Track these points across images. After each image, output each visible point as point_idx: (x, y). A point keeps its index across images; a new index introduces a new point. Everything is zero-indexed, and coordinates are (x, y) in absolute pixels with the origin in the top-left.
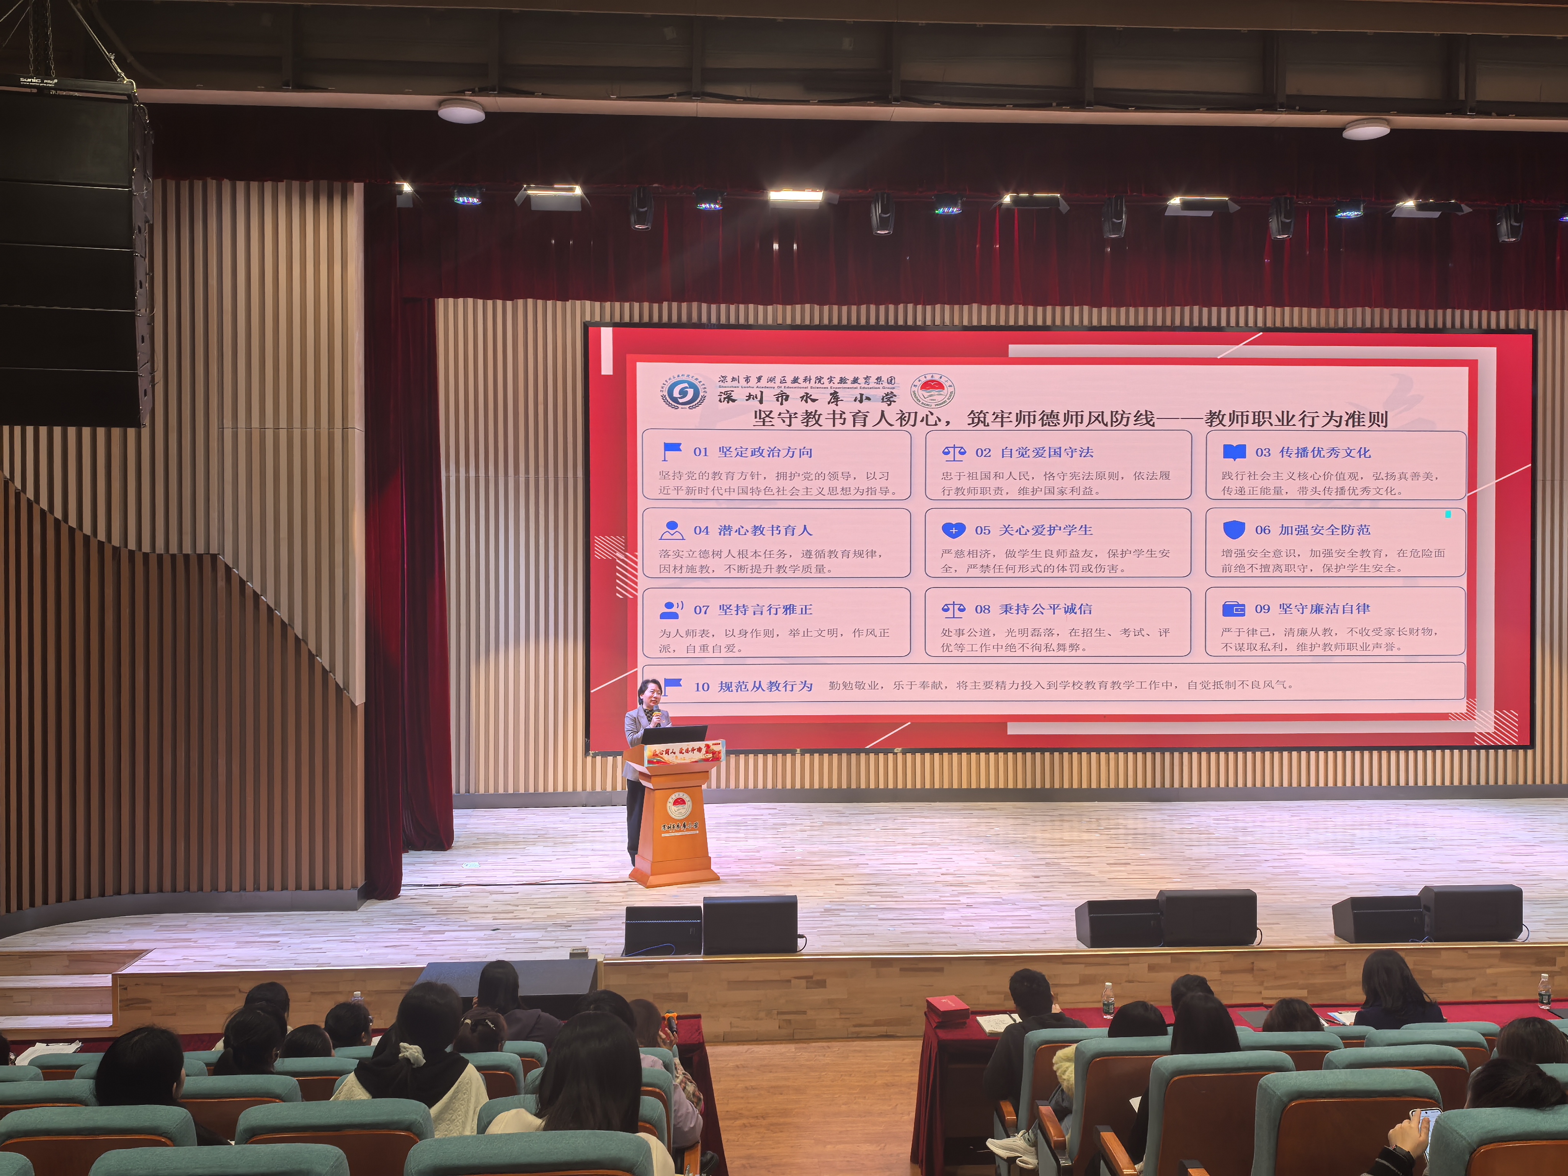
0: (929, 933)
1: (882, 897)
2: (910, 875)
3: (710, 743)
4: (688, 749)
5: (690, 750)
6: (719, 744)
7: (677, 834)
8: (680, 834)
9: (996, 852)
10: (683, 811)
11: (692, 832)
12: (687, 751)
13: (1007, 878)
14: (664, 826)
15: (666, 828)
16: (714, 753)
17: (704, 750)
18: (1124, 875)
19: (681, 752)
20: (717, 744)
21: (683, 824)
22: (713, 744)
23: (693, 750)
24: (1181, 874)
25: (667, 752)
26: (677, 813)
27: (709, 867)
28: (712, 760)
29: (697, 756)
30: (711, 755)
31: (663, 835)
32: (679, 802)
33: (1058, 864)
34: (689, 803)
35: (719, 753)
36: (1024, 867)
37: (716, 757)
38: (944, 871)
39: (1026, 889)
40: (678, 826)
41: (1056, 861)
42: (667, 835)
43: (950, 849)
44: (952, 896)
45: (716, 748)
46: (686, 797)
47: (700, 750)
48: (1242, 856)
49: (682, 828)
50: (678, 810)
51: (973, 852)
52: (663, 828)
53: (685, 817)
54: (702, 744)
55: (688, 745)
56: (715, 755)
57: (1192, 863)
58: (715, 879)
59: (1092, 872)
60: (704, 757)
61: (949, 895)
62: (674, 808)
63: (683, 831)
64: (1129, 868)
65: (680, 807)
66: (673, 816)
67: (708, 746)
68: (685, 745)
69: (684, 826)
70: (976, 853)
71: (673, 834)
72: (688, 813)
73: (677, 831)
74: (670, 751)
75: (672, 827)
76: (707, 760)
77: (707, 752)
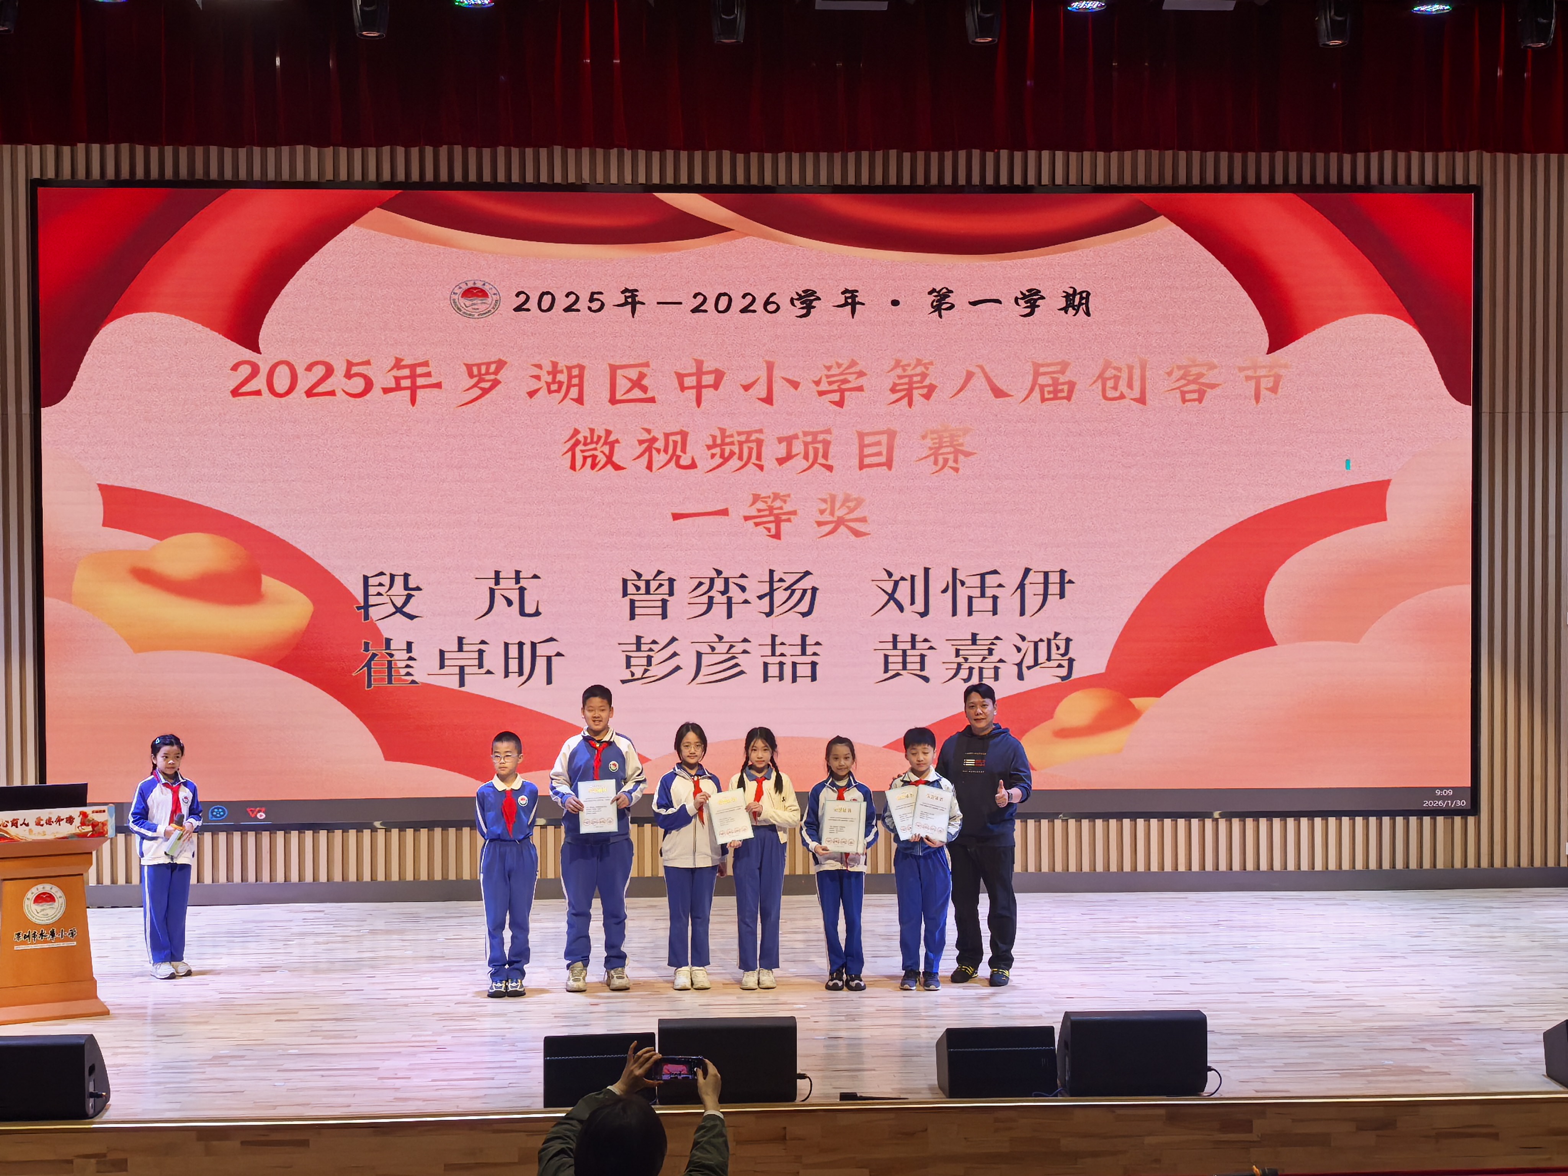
0: (329, 1090)
3: (87, 810)
4: (50, 818)
5: (54, 819)
6: (104, 811)
7: (39, 946)
8: (46, 946)
10: (50, 912)
11: (66, 944)
12: (49, 822)
14: (19, 934)
15: (22, 938)
16: (94, 825)
17: (77, 821)
19: (38, 824)
20: (100, 812)
21: (52, 931)
22: (93, 812)
23: (59, 820)
25: (15, 823)
26: (41, 914)
27: (92, 994)
28: (92, 836)
29: (66, 830)
30: (90, 828)
31: (16, 948)
32: (45, 898)
34: (61, 901)
35: (104, 824)
37: (98, 831)
40: (41, 935)
42: (21, 948)
45: (99, 818)
46: (56, 891)
47: (70, 820)
49: (49, 937)
50: (43, 910)
52: (15, 937)
53: (51, 921)
54: (74, 812)
55: (50, 813)
56: (96, 829)
58: (104, 1013)
60: (78, 831)
62: (35, 908)
63: (49, 942)
65: (46, 906)
66: (34, 920)
67: (84, 815)
68: (45, 813)
69: (53, 934)
71: (32, 947)
72: (59, 915)
73: (38, 942)
74: (20, 822)
75: (31, 936)
76: (84, 835)
77: (83, 824)
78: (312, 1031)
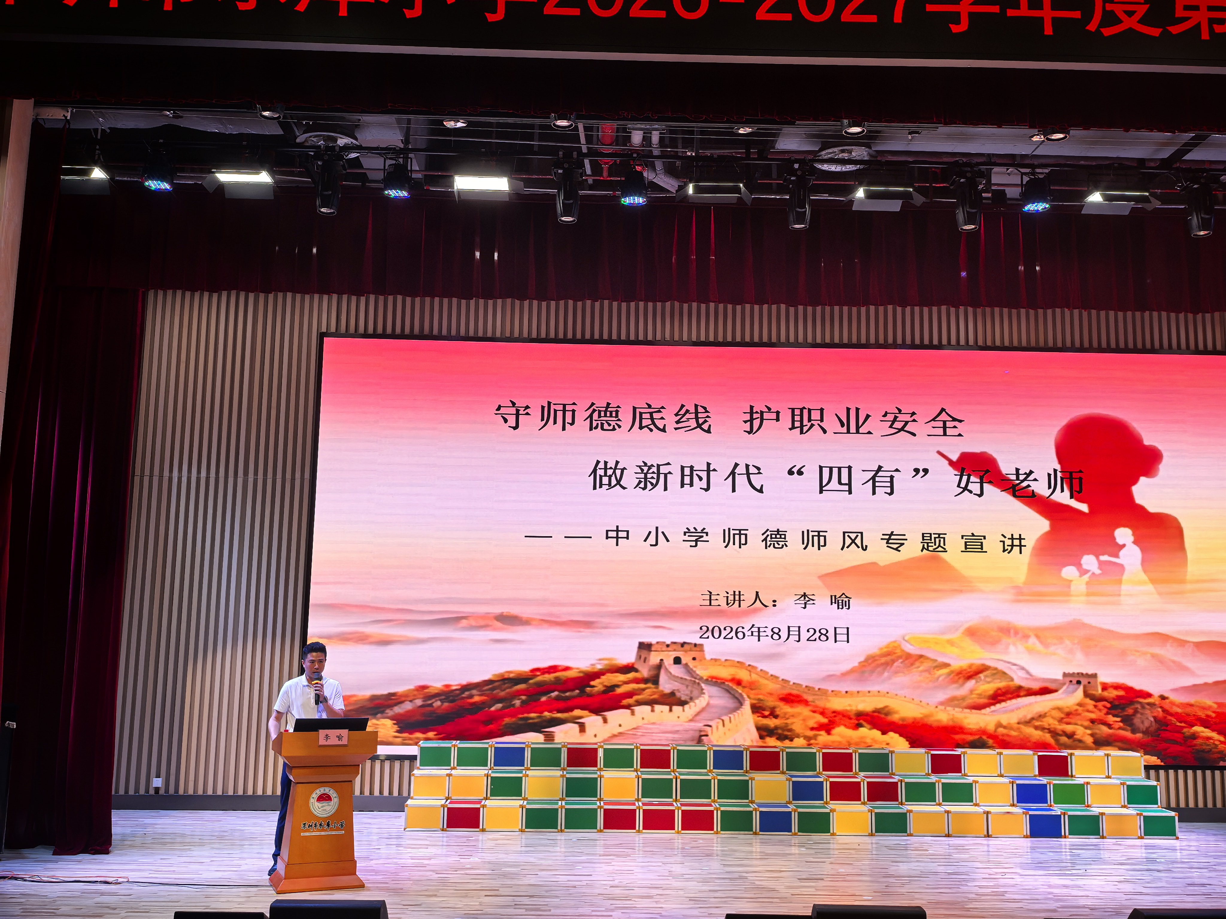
1: (527, 910)
2: (575, 887)
7: (318, 833)
8: (323, 833)
9: (686, 864)
10: (328, 808)
11: (337, 832)
13: (681, 893)
14: (305, 824)
15: (307, 826)
18: (812, 891)
21: (328, 823)
24: (875, 892)
26: (321, 810)
27: (352, 871)
31: (302, 834)
32: (324, 798)
33: (746, 878)
34: (335, 800)
36: (705, 881)
38: (616, 883)
39: (695, 904)
40: (320, 825)
41: (745, 875)
42: (307, 834)
43: (638, 860)
44: (607, 910)
46: (333, 793)
48: (949, 874)
49: (326, 827)
50: (322, 807)
51: (660, 864)
52: (302, 826)
53: (328, 815)
57: (892, 880)
58: (361, 886)
59: (777, 888)
61: (603, 909)
62: (318, 805)
63: (325, 831)
64: (821, 884)
65: (325, 803)
66: (316, 814)
69: (328, 825)
70: (663, 865)
71: (314, 834)
72: (334, 811)
73: (318, 831)
75: (314, 825)
78: (515, 905)
